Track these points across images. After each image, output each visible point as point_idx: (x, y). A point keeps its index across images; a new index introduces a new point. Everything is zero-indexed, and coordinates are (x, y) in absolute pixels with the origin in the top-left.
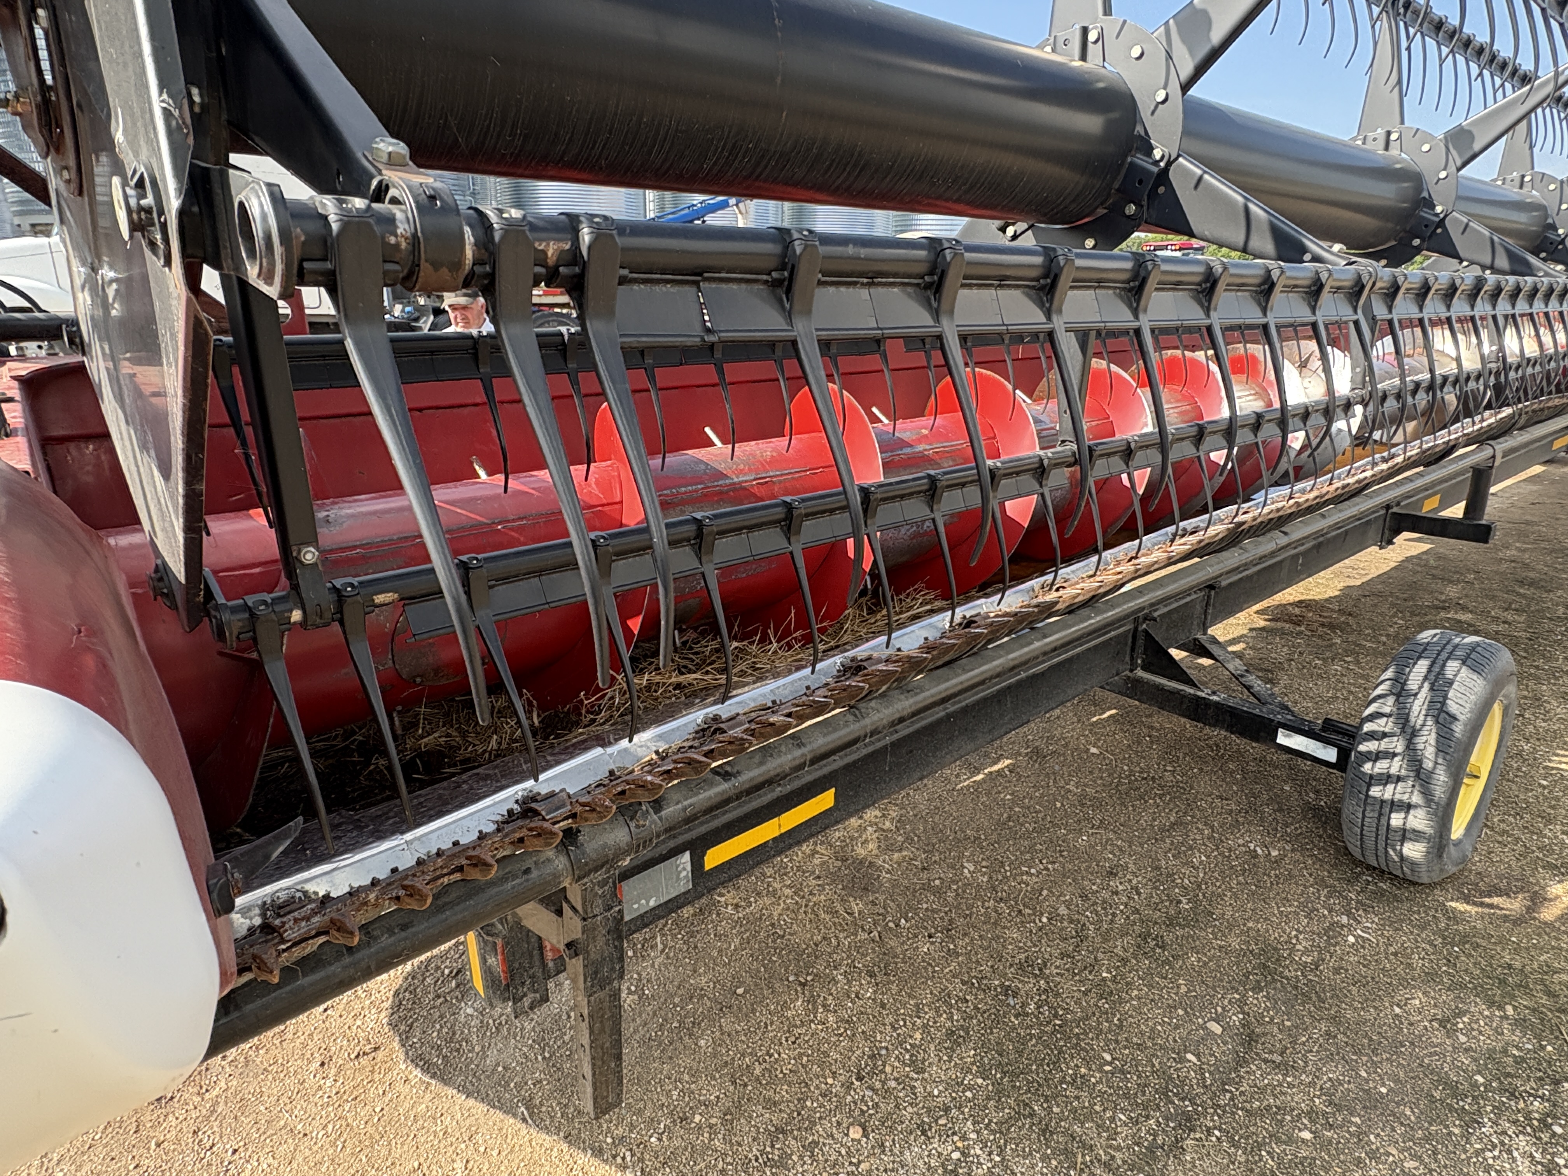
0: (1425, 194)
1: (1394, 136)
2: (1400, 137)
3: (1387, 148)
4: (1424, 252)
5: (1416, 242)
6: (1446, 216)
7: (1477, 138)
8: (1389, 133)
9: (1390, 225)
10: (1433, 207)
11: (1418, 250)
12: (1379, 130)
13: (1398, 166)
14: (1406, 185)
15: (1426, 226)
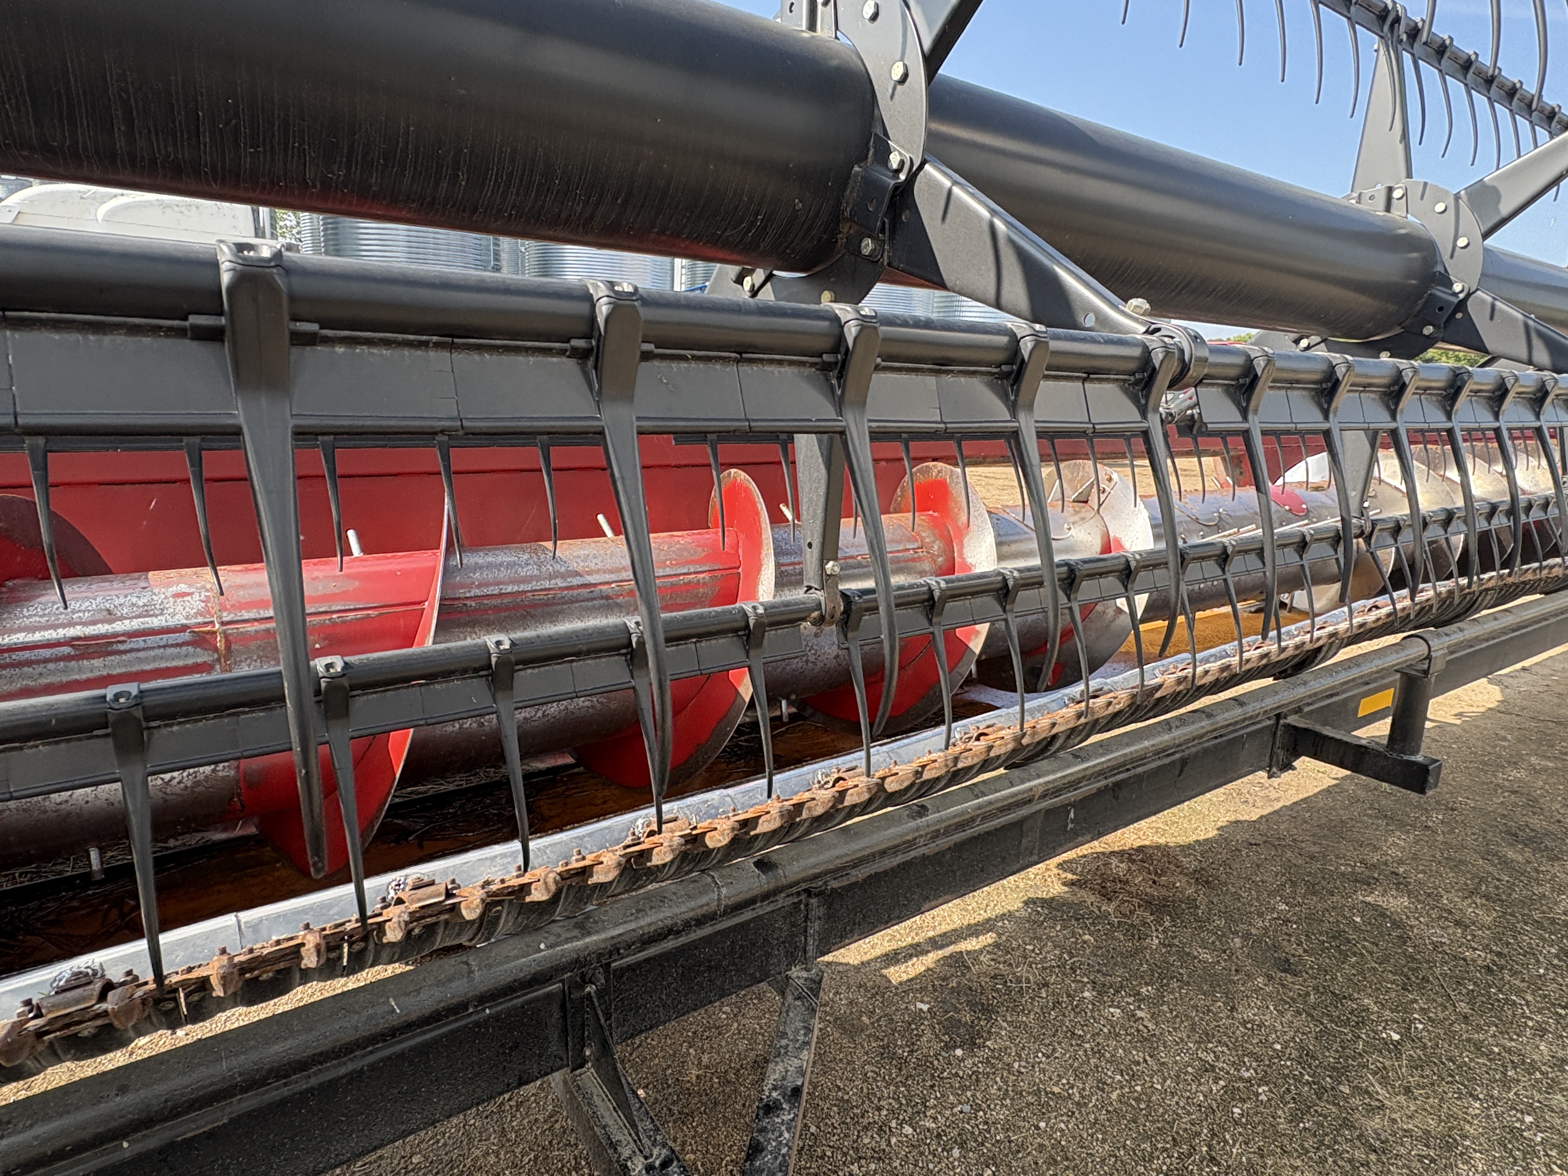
0: (1439, 268)
1: (1397, 194)
2: (1405, 194)
3: (1388, 209)
4: (1440, 345)
5: (1428, 330)
6: (1469, 295)
7: (1503, 199)
8: (1390, 190)
9: (1392, 308)
10: (1450, 284)
11: (1430, 342)
12: (1379, 187)
13: (1403, 231)
14: (1415, 255)
15: (1441, 309)
